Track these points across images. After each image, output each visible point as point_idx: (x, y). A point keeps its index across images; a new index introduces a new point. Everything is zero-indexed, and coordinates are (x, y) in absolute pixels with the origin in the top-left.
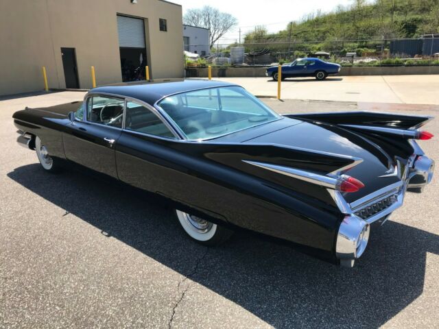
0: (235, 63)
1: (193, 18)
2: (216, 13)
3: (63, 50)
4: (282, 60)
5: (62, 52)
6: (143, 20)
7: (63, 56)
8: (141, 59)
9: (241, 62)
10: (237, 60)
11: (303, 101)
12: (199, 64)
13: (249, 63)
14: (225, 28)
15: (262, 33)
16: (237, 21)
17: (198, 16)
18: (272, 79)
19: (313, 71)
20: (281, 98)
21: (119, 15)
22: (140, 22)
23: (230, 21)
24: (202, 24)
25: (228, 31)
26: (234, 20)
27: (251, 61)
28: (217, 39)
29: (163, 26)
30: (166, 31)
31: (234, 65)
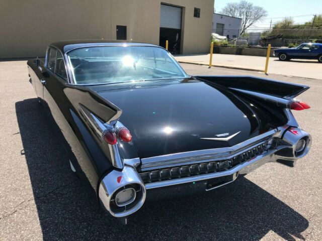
0: (251, 44)
1: (231, 10)
2: (250, 6)
3: (118, 27)
4: (292, 44)
5: (117, 28)
6: (182, 8)
7: (117, 32)
8: (177, 37)
9: (256, 44)
10: (254, 42)
11: (286, 76)
12: (222, 43)
13: (262, 45)
14: (256, 19)
15: (289, 24)
16: (266, 13)
17: (235, 9)
18: (278, 59)
19: (316, 54)
20: (267, 73)
21: (162, 4)
22: (179, 10)
23: (261, 13)
24: (237, 15)
25: (258, 20)
26: (264, 12)
27: (264, 44)
28: (248, 27)
29: (197, 13)
30: (199, 17)
31: (250, 45)
